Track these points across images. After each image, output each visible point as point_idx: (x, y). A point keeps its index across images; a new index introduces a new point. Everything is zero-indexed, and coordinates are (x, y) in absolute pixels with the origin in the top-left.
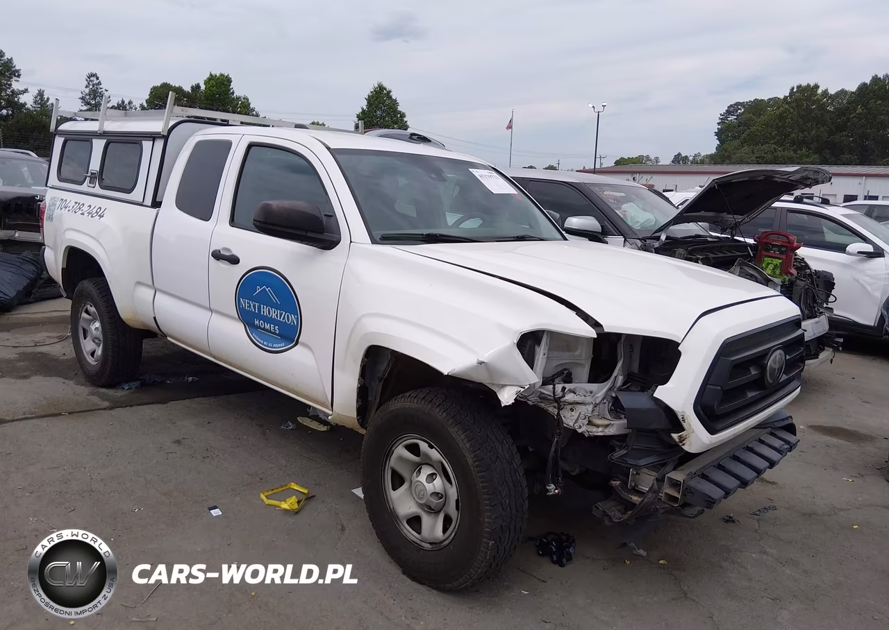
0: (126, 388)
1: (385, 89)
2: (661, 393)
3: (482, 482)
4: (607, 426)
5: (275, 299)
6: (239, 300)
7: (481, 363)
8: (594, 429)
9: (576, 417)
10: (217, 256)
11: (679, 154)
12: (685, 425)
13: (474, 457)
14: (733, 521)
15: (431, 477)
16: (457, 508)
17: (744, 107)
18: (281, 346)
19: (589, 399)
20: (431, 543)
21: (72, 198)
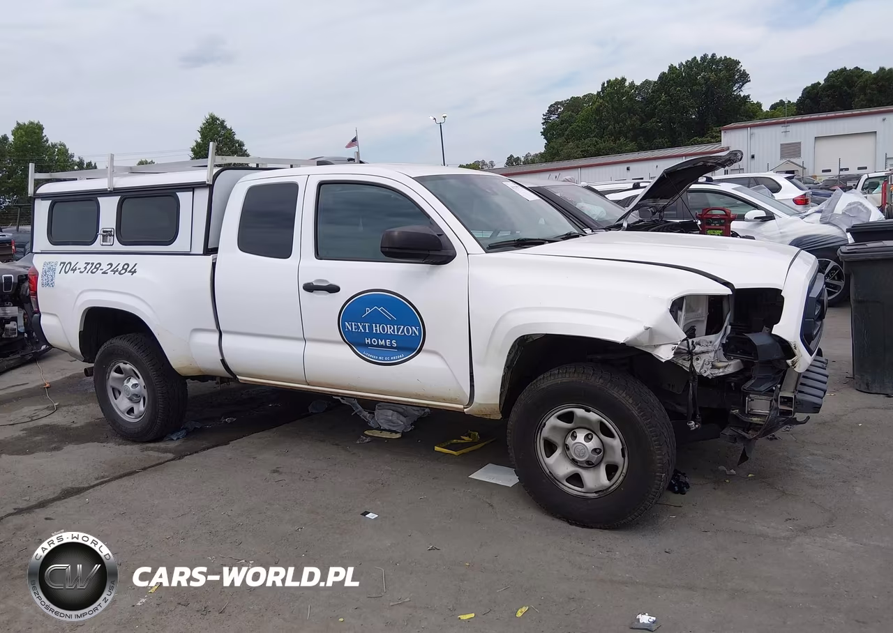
0: (175, 439)
1: (218, 119)
2: (777, 330)
3: (649, 428)
4: (726, 367)
5: (389, 315)
6: (344, 326)
7: (647, 329)
8: (716, 371)
9: (701, 365)
10: (309, 288)
11: (512, 156)
12: (796, 351)
13: (638, 409)
14: (776, 439)
15: (588, 438)
16: (623, 456)
17: (563, 106)
18: (401, 357)
19: (710, 348)
20: (596, 492)
21: (80, 260)
